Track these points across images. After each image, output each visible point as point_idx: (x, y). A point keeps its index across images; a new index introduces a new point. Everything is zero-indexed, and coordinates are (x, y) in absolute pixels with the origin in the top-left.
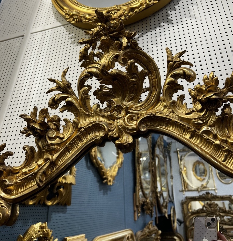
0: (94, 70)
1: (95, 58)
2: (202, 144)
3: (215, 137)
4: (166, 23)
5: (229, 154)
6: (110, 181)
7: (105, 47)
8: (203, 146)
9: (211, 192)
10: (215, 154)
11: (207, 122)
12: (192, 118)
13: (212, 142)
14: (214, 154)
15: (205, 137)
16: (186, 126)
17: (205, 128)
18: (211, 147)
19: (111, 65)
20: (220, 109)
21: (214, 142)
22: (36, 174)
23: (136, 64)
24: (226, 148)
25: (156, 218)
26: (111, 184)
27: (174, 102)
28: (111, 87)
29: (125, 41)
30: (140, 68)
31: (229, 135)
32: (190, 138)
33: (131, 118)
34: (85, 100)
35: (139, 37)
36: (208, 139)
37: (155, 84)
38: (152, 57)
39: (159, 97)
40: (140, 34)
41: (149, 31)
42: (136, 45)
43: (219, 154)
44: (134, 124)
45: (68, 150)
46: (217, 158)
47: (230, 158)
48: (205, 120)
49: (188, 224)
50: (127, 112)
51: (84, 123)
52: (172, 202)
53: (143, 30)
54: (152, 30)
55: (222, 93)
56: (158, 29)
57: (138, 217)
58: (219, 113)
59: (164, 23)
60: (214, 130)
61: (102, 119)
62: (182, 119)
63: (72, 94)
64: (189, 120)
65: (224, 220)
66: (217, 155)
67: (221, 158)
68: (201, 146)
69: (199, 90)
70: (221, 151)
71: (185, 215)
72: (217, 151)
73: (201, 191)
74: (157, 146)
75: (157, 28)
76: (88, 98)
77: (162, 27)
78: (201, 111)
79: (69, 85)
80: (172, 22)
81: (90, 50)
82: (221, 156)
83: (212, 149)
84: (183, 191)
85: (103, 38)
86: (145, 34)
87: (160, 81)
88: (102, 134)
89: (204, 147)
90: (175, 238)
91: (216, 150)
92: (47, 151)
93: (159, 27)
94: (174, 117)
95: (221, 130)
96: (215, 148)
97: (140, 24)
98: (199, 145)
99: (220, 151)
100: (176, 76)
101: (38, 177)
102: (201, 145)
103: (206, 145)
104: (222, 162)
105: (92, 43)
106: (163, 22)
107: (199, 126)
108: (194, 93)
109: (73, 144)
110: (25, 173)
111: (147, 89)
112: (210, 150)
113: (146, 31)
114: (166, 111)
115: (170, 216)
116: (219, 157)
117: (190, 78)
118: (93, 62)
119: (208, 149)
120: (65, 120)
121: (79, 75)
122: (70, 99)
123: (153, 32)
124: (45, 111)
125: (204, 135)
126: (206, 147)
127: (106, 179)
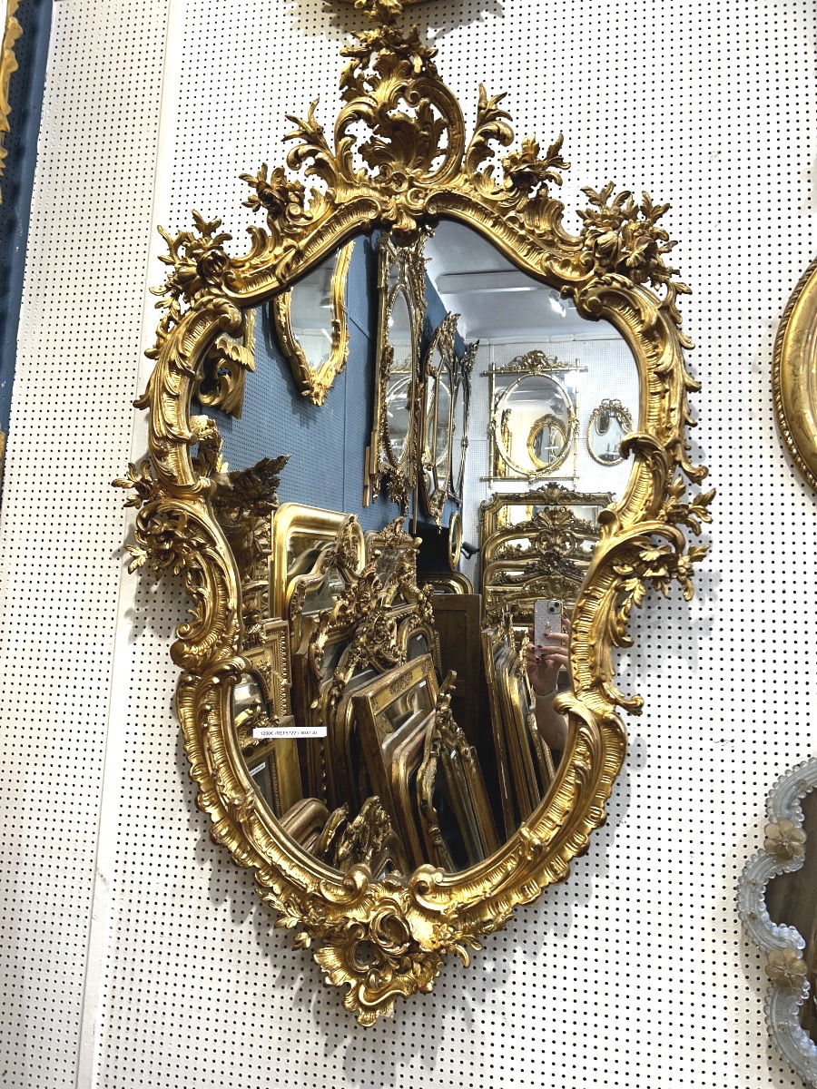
0: (364, 108)
1: (366, 86)
2: (504, 235)
3: (522, 226)
4: (490, 12)
6: (317, 395)
7: (385, 68)
8: (506, 237)
9: (561, 483)
11: (515, 206)
12: (499, 199)
13: (517, 232)
14: (516, 247)
15: (510, 225)
16: (489, 210)
17: (512, 214)
18: (514, 239)
19: (392, 104)
20: (535, 189)
21: (519, 233)
22: (275, 267)
23: (432, 107)
24: (531, 240)
25: (411, 522)
26: (320, 403)
27: (478, 175)
28: (388, 141)
29: (417, 62)
30: (437, 115)
31: (539, 224)
32: (492, 226)
33: (416, 196)
34: (345, 160)
36: (513, 228)
37: (456, 144)
38: (456, 95)
39: (459, 165)
40: (437, 30)
41: (456, 27)
42: (435, 71)
43: (521, 247)
44: (419, 204)
45: (320, 235)
48: (514, 202)
49: (488, 555)
50: (411, 186)
51: (344, 196)
52: (456, 502)
53: (444, 23)
54: (462, 24)
56: (473, 25)
57: (373, 501)
58: (532, 195)
59: (487, 13)
60: (522, 217)
61: (372, 192)
62: (486, 200)
63: (324, 147)
64: (493, 203)
65: (580, 550)
66: (519, 248)
68: (503, 238)
69: (513, 160)
71: (483, 536)
73: (538, 480)
74: (435, 343)
75: (472, 22)
76: (349, 156)
77: (483, 21)
78: (510, 190)
79: (320, 132)
80: (502, 13)
81: (357, 72)
83: (515, 242)
84: (489, 480)
85: (384, 51)
86: (449, 31)
87: (463, 139)
88: (372, 215)
90: (453, 583)
91: (519, 242)
92: (289, 236)
94: (475, 197)
95: (530, 217)
96: (518, 239)
98: (501, 236)
99: (524, 243)
100: (487, 134)
101: (278, 272)
103: (509, 236)
105: (362, 57)
106: (486, 11)
107: (505, 211)
108: (507, 163)
109: (327, 228)
110: (255, 267)
111: (443, 152)
112: (512, 243)
113: (452, 25)
114: (467, 187)
115: (446, 531)
116: (521, 251)
117: (505, 140)
118: (361, 93)
119: (511, 241)
120: (313, 191)
121: (337, 113)
122: (320, 155)
123: (465, 29)
124: (279, 172)
125: (509, 223)
126: (508, 239)
127: (309, 387)
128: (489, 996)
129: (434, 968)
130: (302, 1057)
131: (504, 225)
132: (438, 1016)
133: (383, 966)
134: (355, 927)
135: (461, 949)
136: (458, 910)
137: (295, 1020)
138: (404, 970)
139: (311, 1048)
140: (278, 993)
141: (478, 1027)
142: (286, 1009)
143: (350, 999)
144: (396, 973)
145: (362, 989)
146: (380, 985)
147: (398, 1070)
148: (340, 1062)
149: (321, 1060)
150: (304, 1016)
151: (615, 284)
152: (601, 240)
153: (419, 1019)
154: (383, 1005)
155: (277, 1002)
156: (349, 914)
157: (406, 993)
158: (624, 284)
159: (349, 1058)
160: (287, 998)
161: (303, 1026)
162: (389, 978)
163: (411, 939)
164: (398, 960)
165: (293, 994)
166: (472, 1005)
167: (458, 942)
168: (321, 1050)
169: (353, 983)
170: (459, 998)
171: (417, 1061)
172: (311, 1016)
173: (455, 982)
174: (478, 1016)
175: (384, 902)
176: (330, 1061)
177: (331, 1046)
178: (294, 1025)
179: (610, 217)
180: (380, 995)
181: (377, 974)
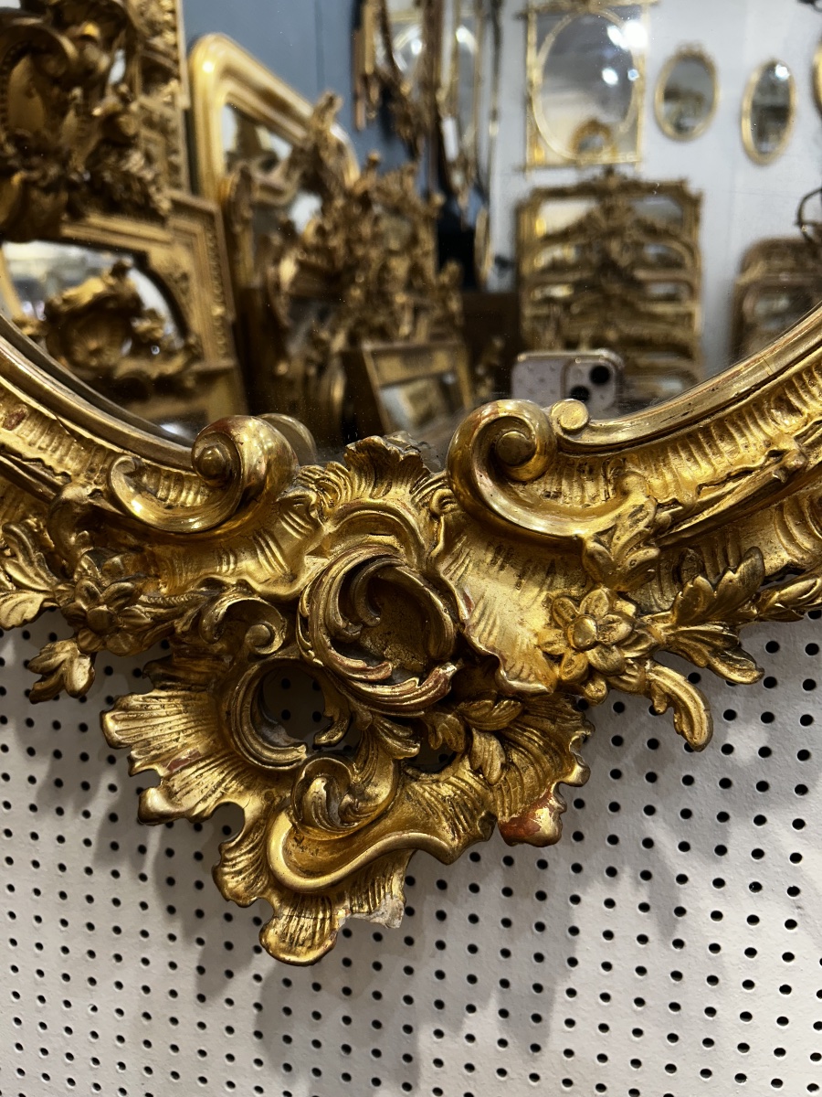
49: (525, 271)
52: (483, 195)
71: (518, 246)
73: (589, 166)
128: (741, 837)
129: (558, 752)
130: (132, 1001)
132: (557, 898)
133: (359, 745)
134: (244, 614)
135: (671, 679)
136: (656, 533)
137: (103, 900)
138: (440, 761)
139: (157, 975)
140: (48, 826)
141: (697, 929)
142: (75, 869)
143: (242, 859)
144: (406, 771)
145: (283, 825)
146: (347, 813)
147: (425, 1044)
148: (245, 1019)
149: (188, 1010)
150: (129, 889)
153: (490, 903)
154: (364, 882)
155: (47, 851)
156: (225, 571)
157: (447, 838)
159: (273, 1009)
160: (74, 841)
161: (129, 918)
162: (382, 791)
163: (462, 648)
164: (412, 722)
165: (92, 828)
166: (679, 863)
167: (659, 653)
168: (187, 983)
169: (251, 805)
170: (631, 843)
171: (486, 1024)
172: (149, 892)
173: (617, 792)
174: (700, 898)
175: (356, 523)
176: (216, 1014)
177: (216, 972)
178: (103, 915)
180: (348, 846)
181: (335, 777)
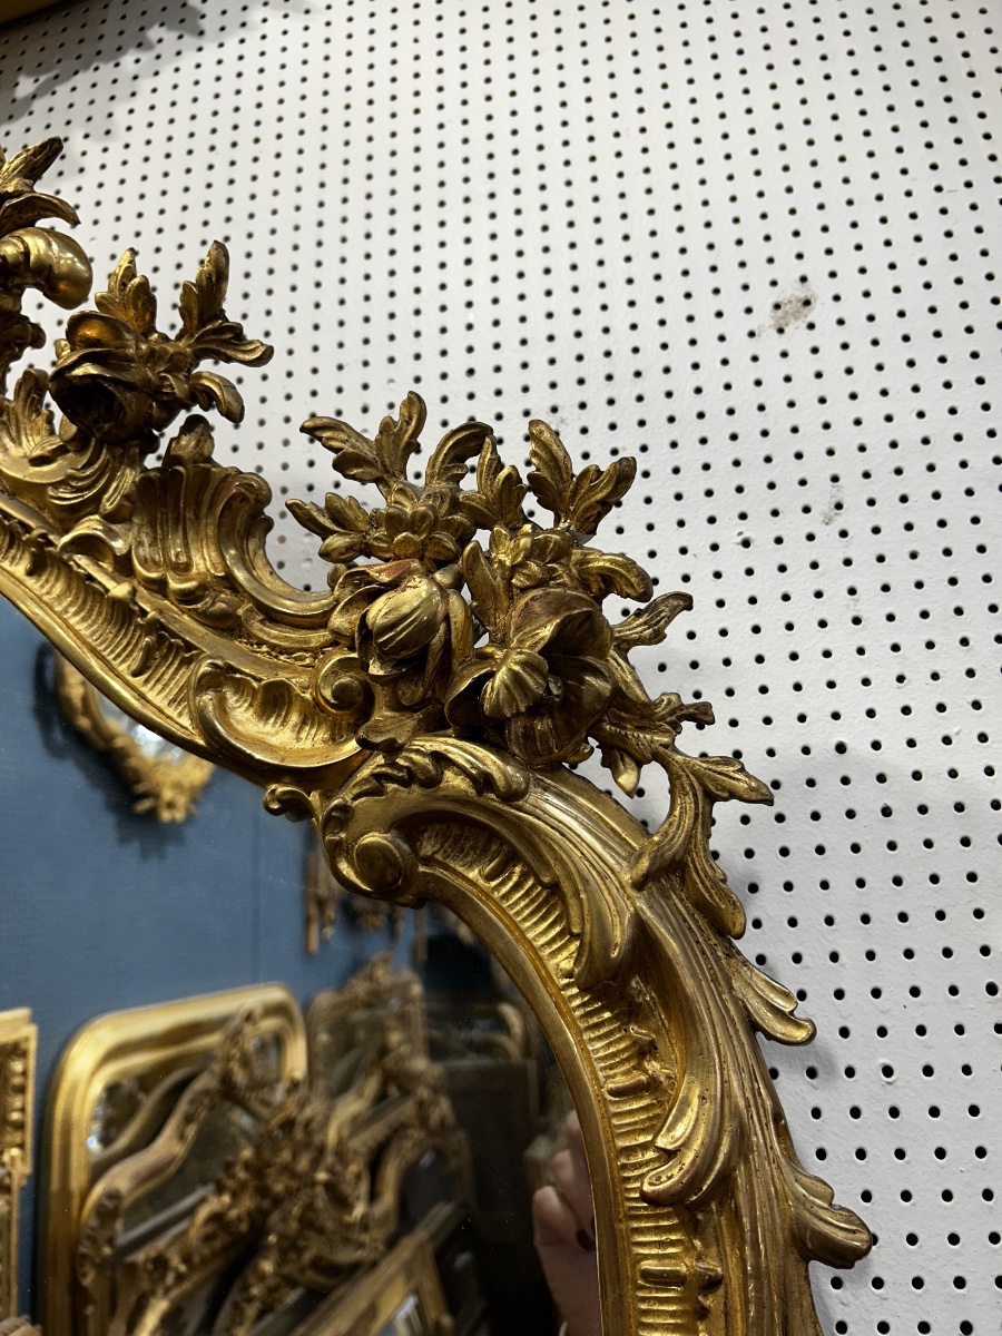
2: (69, 599)
3: (121, 568)
4: (171, 28)
5: (161, 639)
6: (171, 805)
8: (72, 610)
10: (112, 642)
11: (97, 499)
12: (44, 481)
13: (101, 589)
14: (107, 643)
15: (79, 566)
16: (15, 518)
17: (90, 526)
18: (99, 614)
21: (107, 591)
24: (149, 616)
26: (179, 815)
31: (183, 559)
32: (30, 573)
35: (34, 97)
36: (90, 577)
40: (42, 79)
41: (86, 68)
43: (125, 642)
46: (114, 659)
47: (165, 658)
48: (88, 488)
53: (59, 61)
54: (101, 60)
55: (158, 360)
56: (128, 60)
58: (154, 459)
59: (163, 29)
60: (123, 537)
62: (15, 487)
64: (38, 493)
66: (116, 647)
67: (131, 659)
68: (66, 611)
70: (135, 631)
72: (119, 630)
75: (125, 53)
77: (151, 47)
80: (197, 25)
82: (132, 651)
83: (103, 623)
86: (67, 79)
89: (76, 614)
91: (116, 623)
93: (140, 45)
95: (159, 537)
96: (112, 615)
97: (54, 26)
98: (60, 604)
99: (132, 628)
102: (65, 604)
103: (84, 603)
104: (130, 678)
106: (162, 25)
107: (63, 517)
112: (95, 627)
113: (76, 64)
116: (124, 655)
117: (64, 285)
119: (90, 622)
123: (107, 70)
125: (77, 557)
126: (83, 614)
127: (153, 794)
131: (62, 566)
151: (453, 780)
152: (379, 611)
158: (483, 782)
179: (415, 523)
